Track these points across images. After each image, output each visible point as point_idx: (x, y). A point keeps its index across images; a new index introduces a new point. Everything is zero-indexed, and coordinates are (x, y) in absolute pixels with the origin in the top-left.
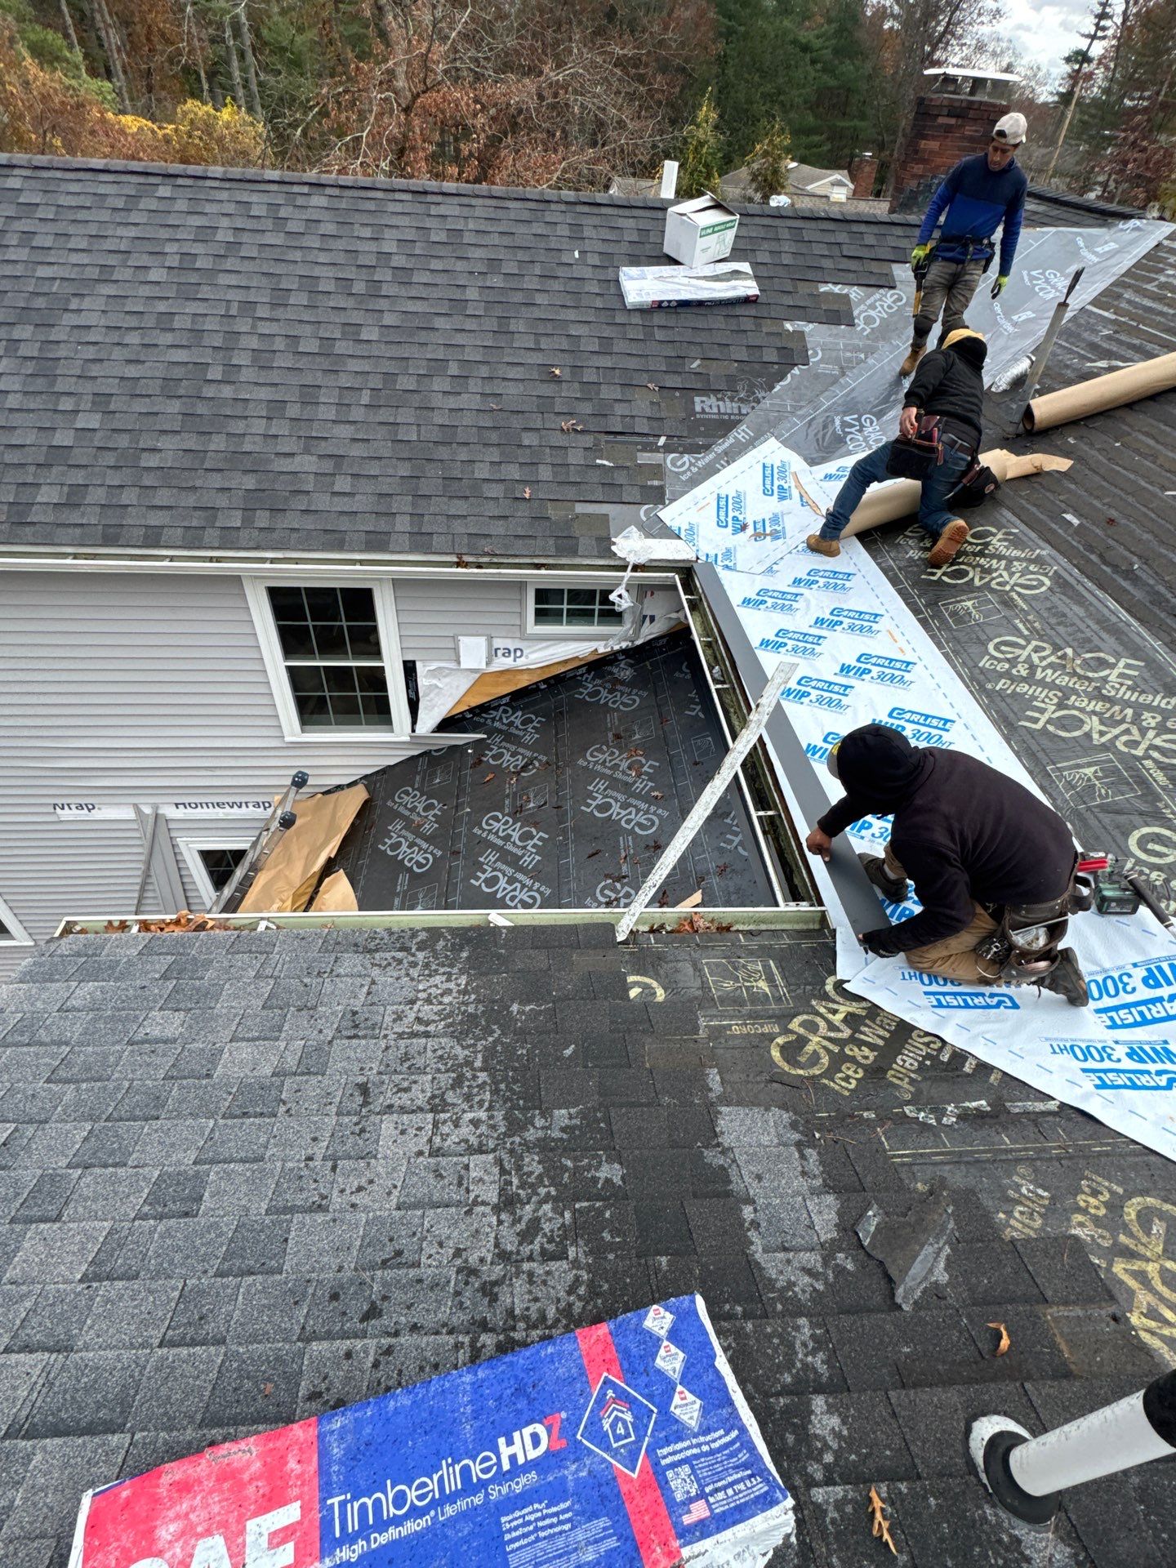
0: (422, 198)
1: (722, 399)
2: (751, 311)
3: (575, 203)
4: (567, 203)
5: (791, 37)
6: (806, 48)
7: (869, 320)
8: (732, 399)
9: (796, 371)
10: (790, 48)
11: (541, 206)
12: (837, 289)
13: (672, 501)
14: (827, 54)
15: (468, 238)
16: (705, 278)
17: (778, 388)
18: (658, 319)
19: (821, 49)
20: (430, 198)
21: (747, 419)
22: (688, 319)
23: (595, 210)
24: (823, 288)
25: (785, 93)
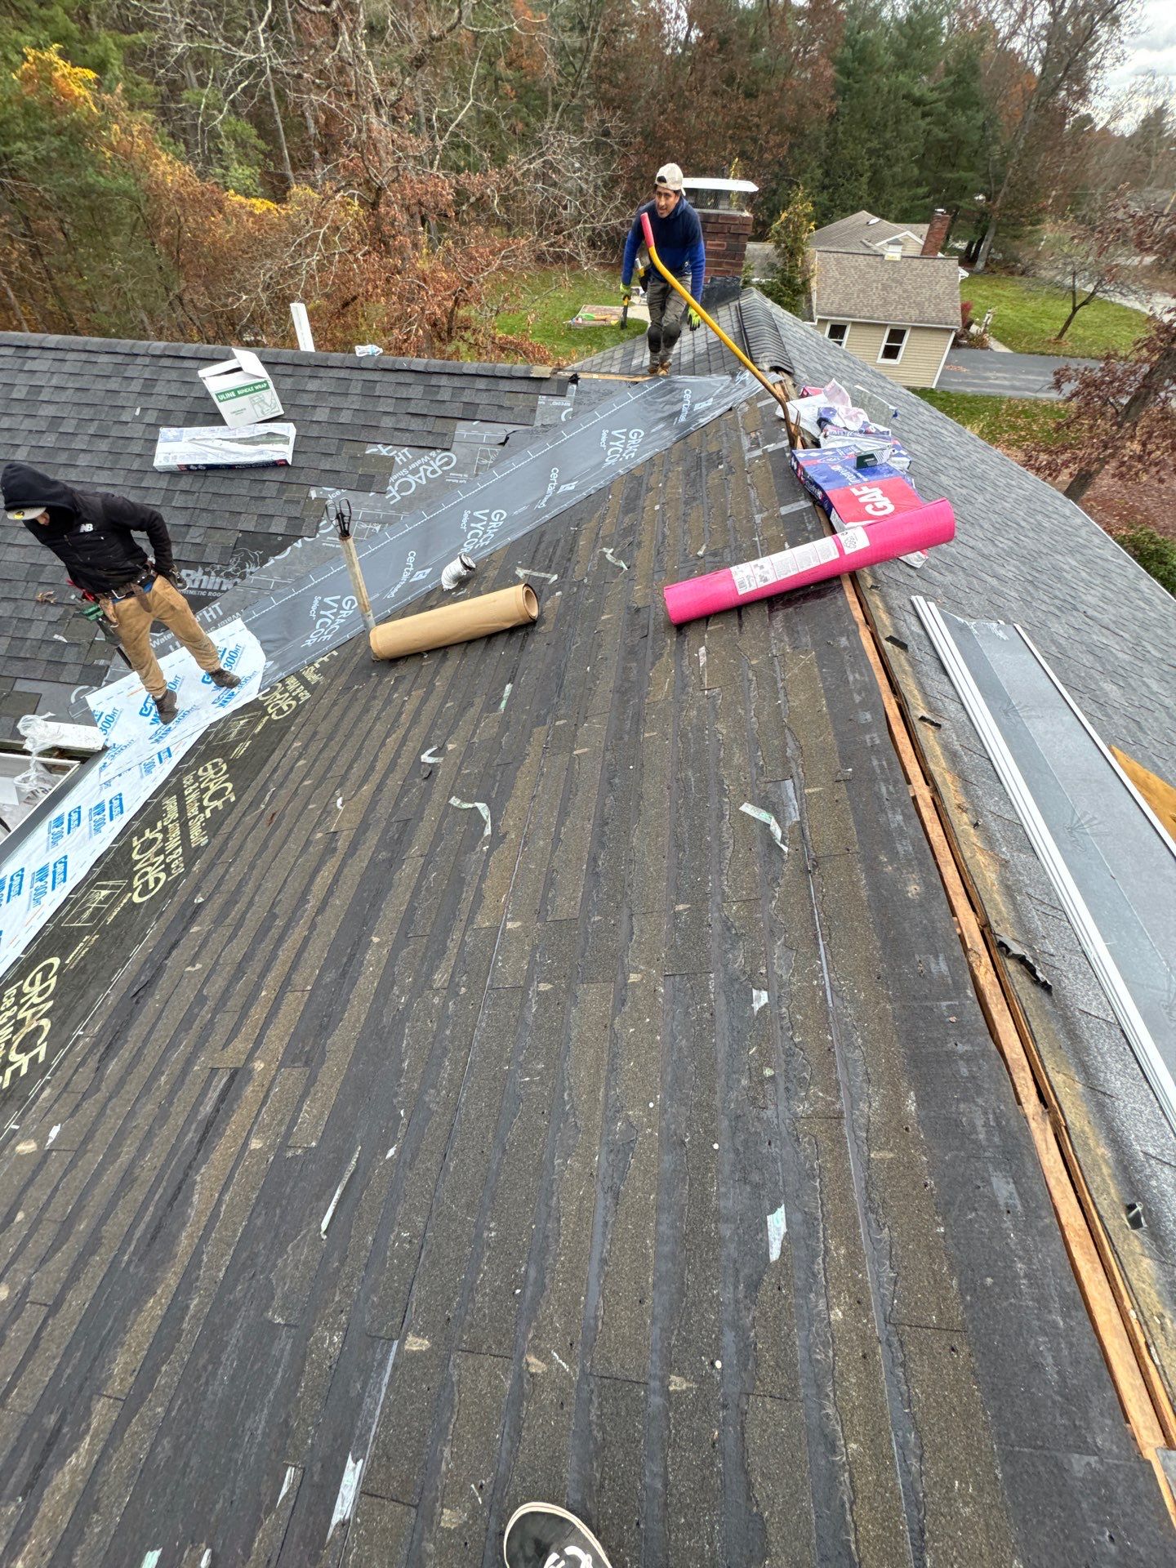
0: (21, 353)
1: (208, 574)
2: (279, 475)
3: (160, 357)
4: (153, 356)
5: (904, 92)
6: (918, 102)
7: (405, 486)
8: (218, 574)
9: (299, 544)
10: (903, 104)
11: (128, 360)
12: (384, 451)
13: (109, 682)
14: (941, 107)
15: (45, 396)
16: (242, 441)
17: (272, 561)
18: (185, 483)
19: (935, 102)
20: (31, 353)
21: (225, 595)
22: (214, 484)
23: (178, 363)
24: (371, 450)
25: (892, 148)
